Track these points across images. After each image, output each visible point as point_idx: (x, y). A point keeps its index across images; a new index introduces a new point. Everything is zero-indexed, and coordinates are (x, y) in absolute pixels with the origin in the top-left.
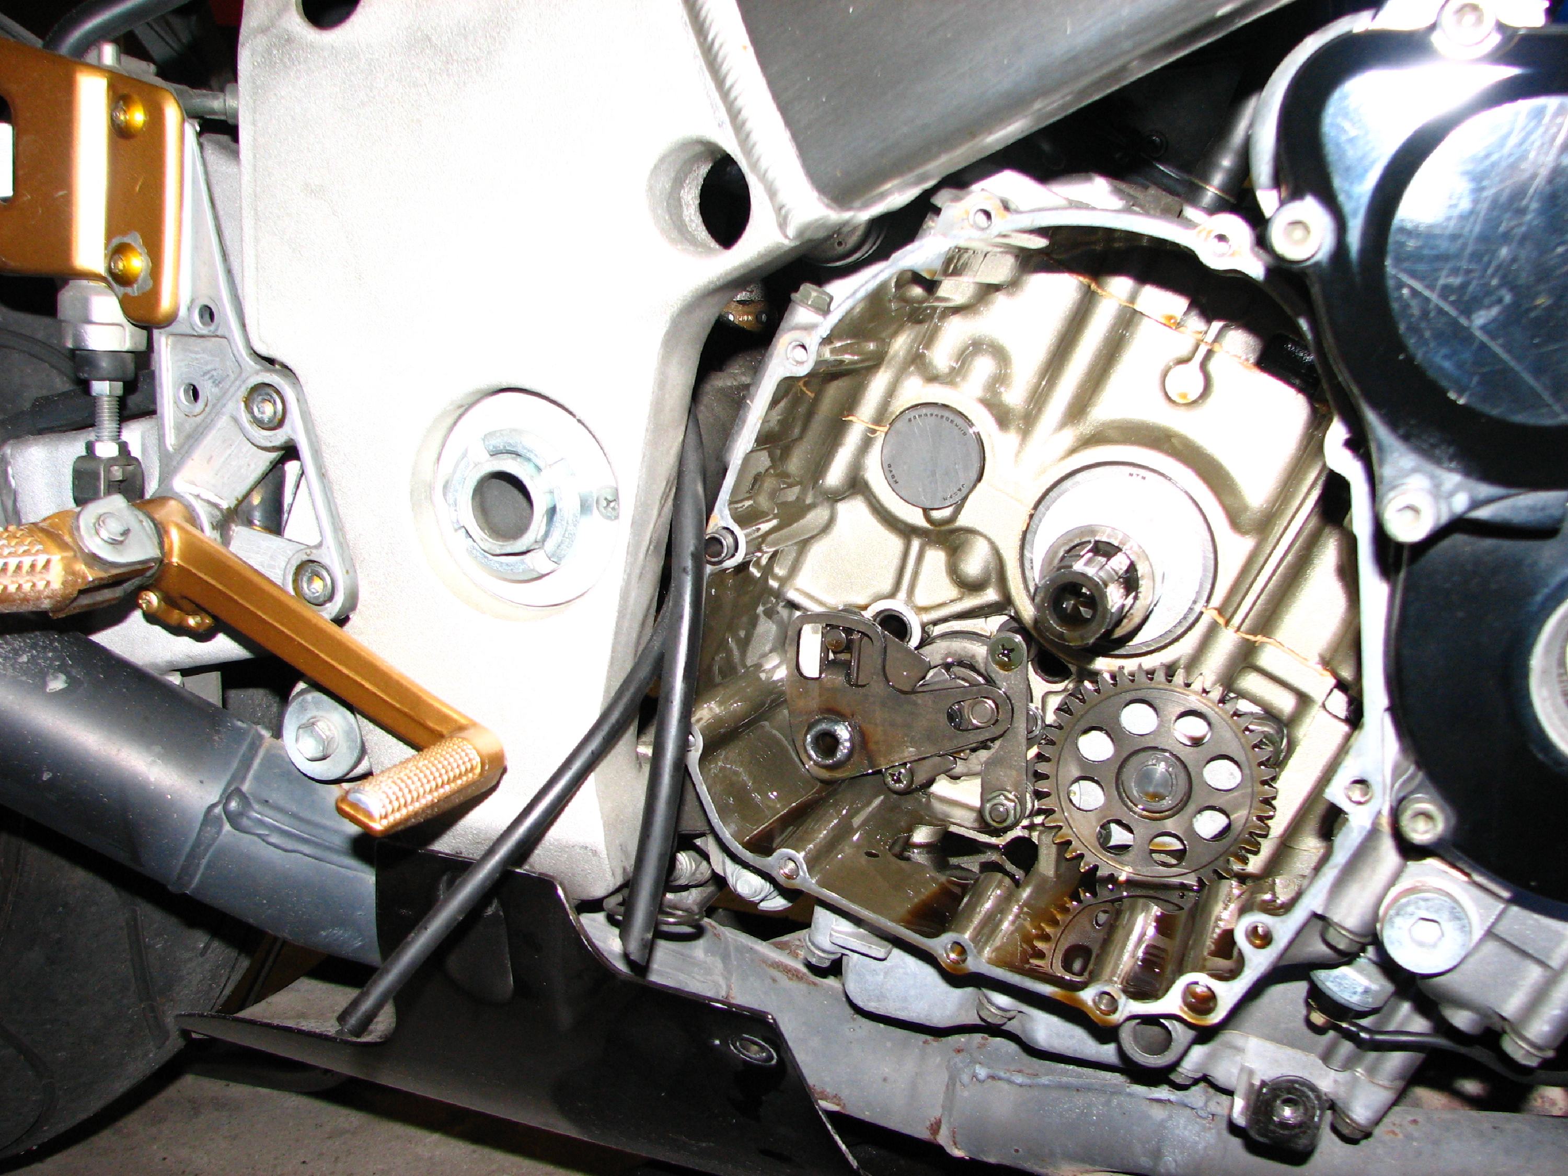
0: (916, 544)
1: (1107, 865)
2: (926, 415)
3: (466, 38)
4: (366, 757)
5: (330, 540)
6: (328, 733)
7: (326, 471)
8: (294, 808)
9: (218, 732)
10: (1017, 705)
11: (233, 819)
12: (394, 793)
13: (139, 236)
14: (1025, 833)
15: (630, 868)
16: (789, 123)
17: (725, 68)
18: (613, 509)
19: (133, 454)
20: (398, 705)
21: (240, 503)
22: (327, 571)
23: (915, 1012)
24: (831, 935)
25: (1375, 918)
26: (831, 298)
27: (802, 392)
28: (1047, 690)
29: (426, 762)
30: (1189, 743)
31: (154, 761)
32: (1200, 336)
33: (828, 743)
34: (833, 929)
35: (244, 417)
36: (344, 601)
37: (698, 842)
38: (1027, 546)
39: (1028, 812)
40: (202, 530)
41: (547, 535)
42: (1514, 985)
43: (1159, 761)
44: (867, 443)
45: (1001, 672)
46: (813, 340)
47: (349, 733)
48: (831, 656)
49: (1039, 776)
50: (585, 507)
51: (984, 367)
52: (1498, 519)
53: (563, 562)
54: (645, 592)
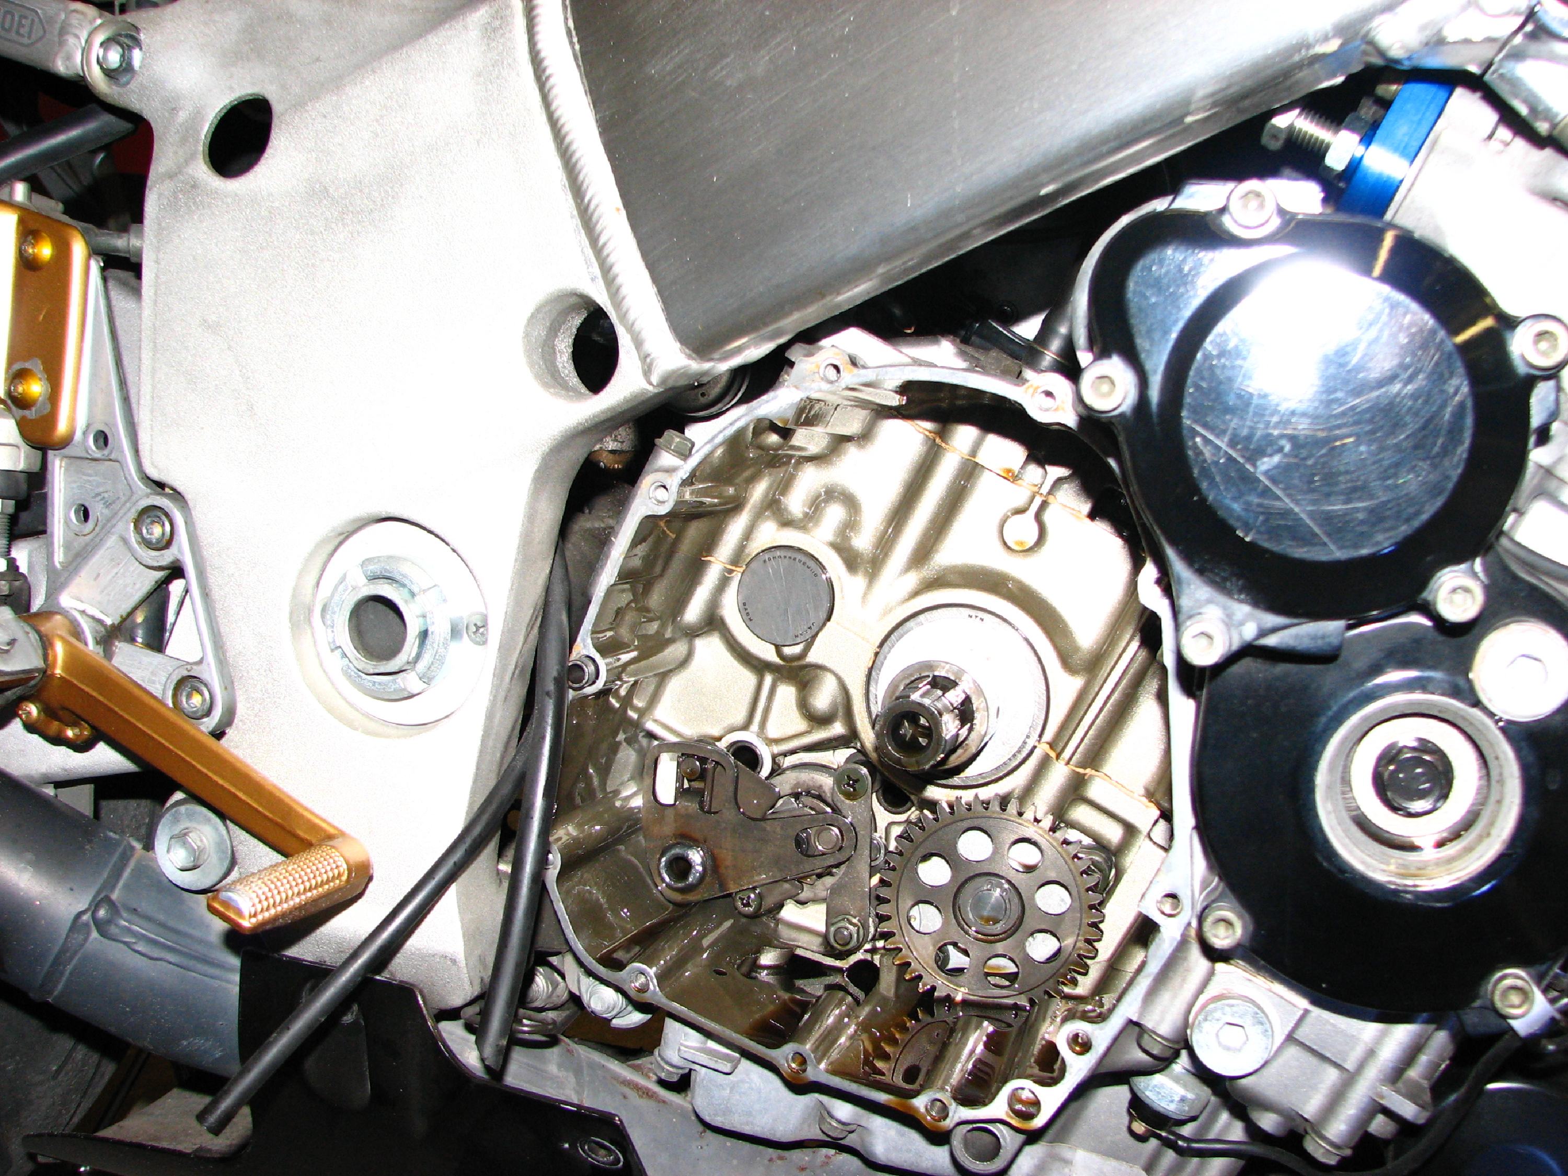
0: (768, 679)
1: (943, 986)
2: (780, 557)
3: (361, 191)
4: (236, 869)
5: (211, 658)
6: (199, 843)
7: (211, 590)
8: (161, 917)
9: (90, 841)
10: (862, 832)
11: (101, 927)
12: (264, 893)
13: (39, 362)
14: (868, 957)
15: (487, 980)
16: (655, 279)
17: (599, 228)
18: (482, 634)
19: (21, 570)
20: (270, 816)
21: (124, 620)
22: (206, 685)
23: (759, 1126)
24: (679, 1050)
25: (1186, 1025)
26: (693, 445)
27: (664, 532)
28: (890, 820)
29: (296, 866)
30: (1021, 870)
31: (25, 868)
32: (1036, 489)
33: (681, 867)
34: (682, 1044)
35: (133, 538)
36: (221, 716)
37: (554, 960)
38: (872, 684)
39: (870, 937)
40: (86, 644)
41: (418, 657)
42: (1314, 1088)
43: (994, 886)
44: (724, 582)
45: (847, 801)
46: (674, 482)
47: (220, 844)
48: (686, 785)
49: (881, 900)
50: (455, 632)
51: (835, 514)
52: (1284, 646)
53: (433, 683)
54: (510, 714)
